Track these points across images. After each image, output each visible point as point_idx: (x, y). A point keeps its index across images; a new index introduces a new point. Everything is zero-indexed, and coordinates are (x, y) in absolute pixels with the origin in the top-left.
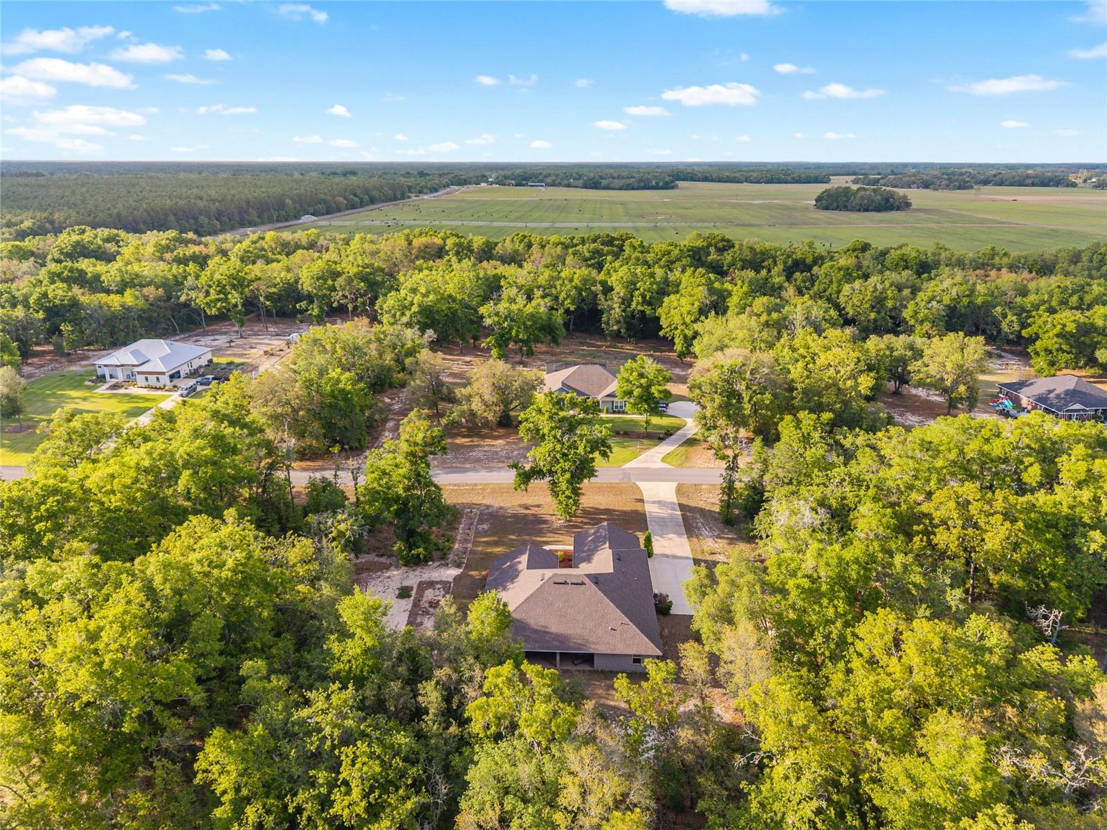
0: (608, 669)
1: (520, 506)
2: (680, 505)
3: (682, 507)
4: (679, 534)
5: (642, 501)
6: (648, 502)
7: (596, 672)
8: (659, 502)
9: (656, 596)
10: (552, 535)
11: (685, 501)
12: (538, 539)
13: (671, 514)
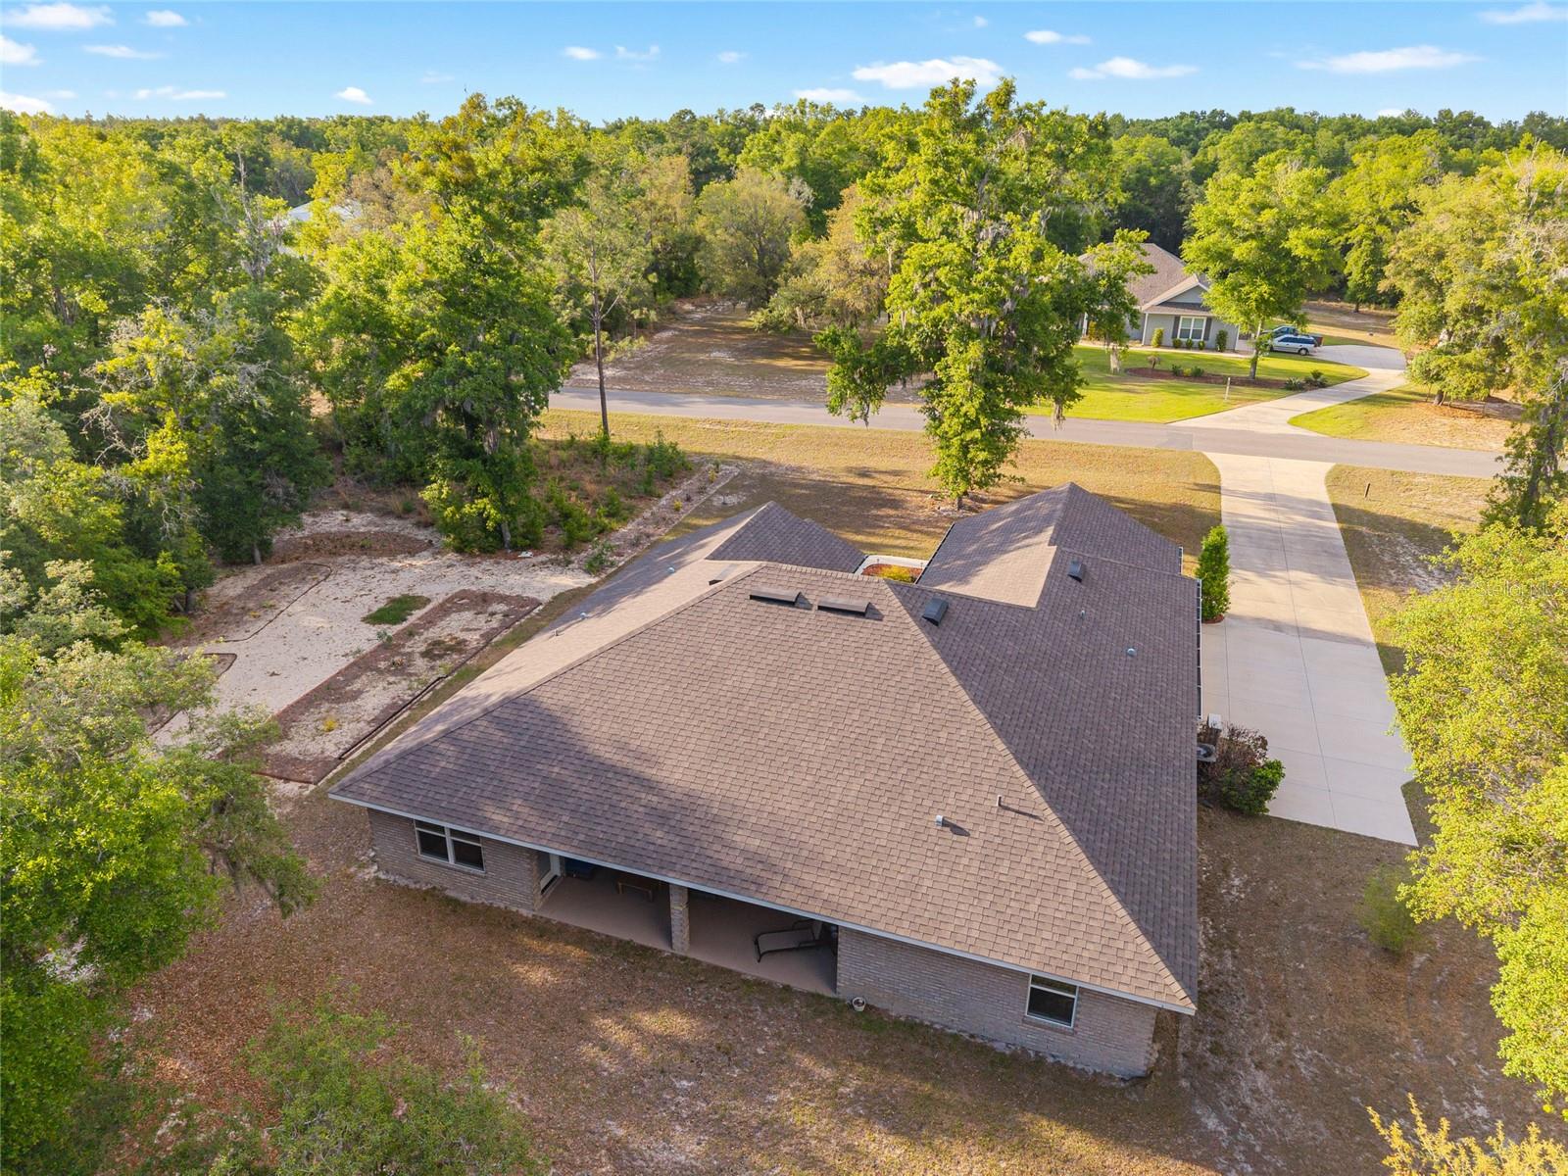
0: (897, 1010)
1: (850, 470)
2: (1335, 507)
3: (1341, 512)
4: (1327, 574)
5: (1216, 489)
6: (1233, 493)
7: (841, 1008)
8: (1270, 497)
9: (1209, 735)
10: (903, 533)
11: (1356, 502)
12: (859, 538)
13: (1302, 525)
